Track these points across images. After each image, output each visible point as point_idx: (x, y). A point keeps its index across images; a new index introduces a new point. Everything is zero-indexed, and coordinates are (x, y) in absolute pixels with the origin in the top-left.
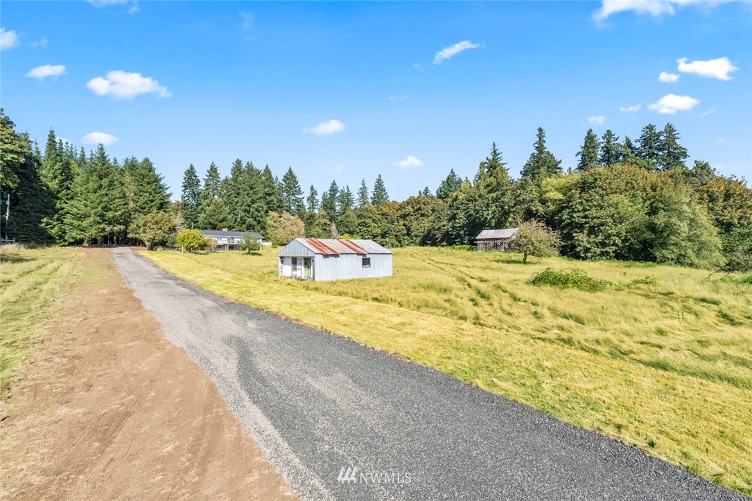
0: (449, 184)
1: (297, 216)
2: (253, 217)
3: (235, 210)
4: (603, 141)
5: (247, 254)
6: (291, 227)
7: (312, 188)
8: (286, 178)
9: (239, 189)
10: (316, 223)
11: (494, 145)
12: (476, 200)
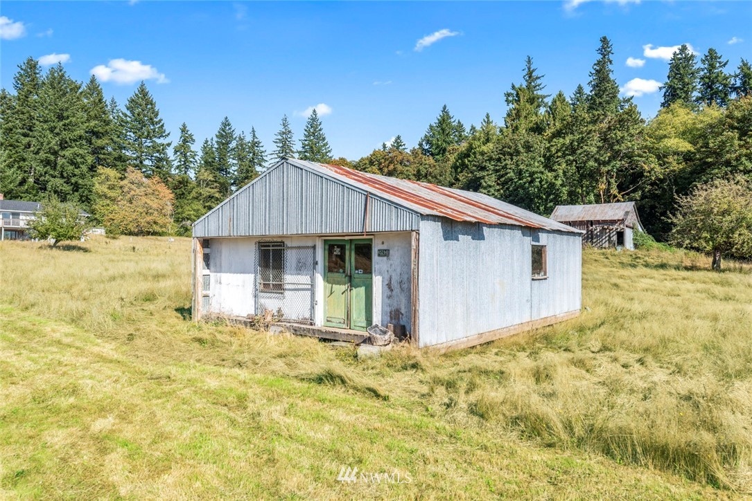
0: (443, 130)
1: (157, 178)
2: (62, 177)
3: (24, 160)
4: (702, 66)
5: (51, 247)
6: (144, 199)
7: (184, 130)
8: (133, 104)
9: (31, 118)
10: (194, 194)
11: (529, 61)
12: (518, 153)
